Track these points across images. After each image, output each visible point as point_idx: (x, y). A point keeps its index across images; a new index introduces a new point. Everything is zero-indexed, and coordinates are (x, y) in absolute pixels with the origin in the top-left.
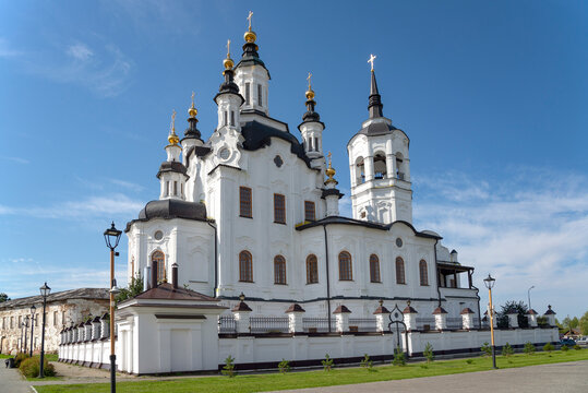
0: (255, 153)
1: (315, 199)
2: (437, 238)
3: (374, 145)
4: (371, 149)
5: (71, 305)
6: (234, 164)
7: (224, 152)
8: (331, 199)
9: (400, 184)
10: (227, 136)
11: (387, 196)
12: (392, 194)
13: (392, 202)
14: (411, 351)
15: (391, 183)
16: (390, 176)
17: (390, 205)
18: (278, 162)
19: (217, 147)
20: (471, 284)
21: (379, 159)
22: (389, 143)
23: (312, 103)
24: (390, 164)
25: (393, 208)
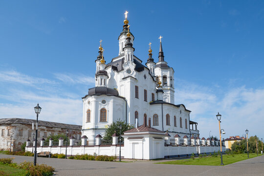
0: (140, 73)
1: (154, 92)
2: (190, 111)
3: (163, 72)
4: (162, 74)
5: (13, 127)
6: (133, 76)
7: (129, 71)
8: (160, 94)
9: (172, 89)
10: (130, 64)
11: (167, 92)
12: (169, 92)
13: (169, 95)
14: (199, 152)
15: (169, 88)
16: (168, 85)
17: (168, 96)
18: (145, 77)
19: (126, 68)
20: (196, 129)
21: (165, 77)
22: (169, 72)
23: (151, 54)
24: (168, 80)
25: (169, 97)
